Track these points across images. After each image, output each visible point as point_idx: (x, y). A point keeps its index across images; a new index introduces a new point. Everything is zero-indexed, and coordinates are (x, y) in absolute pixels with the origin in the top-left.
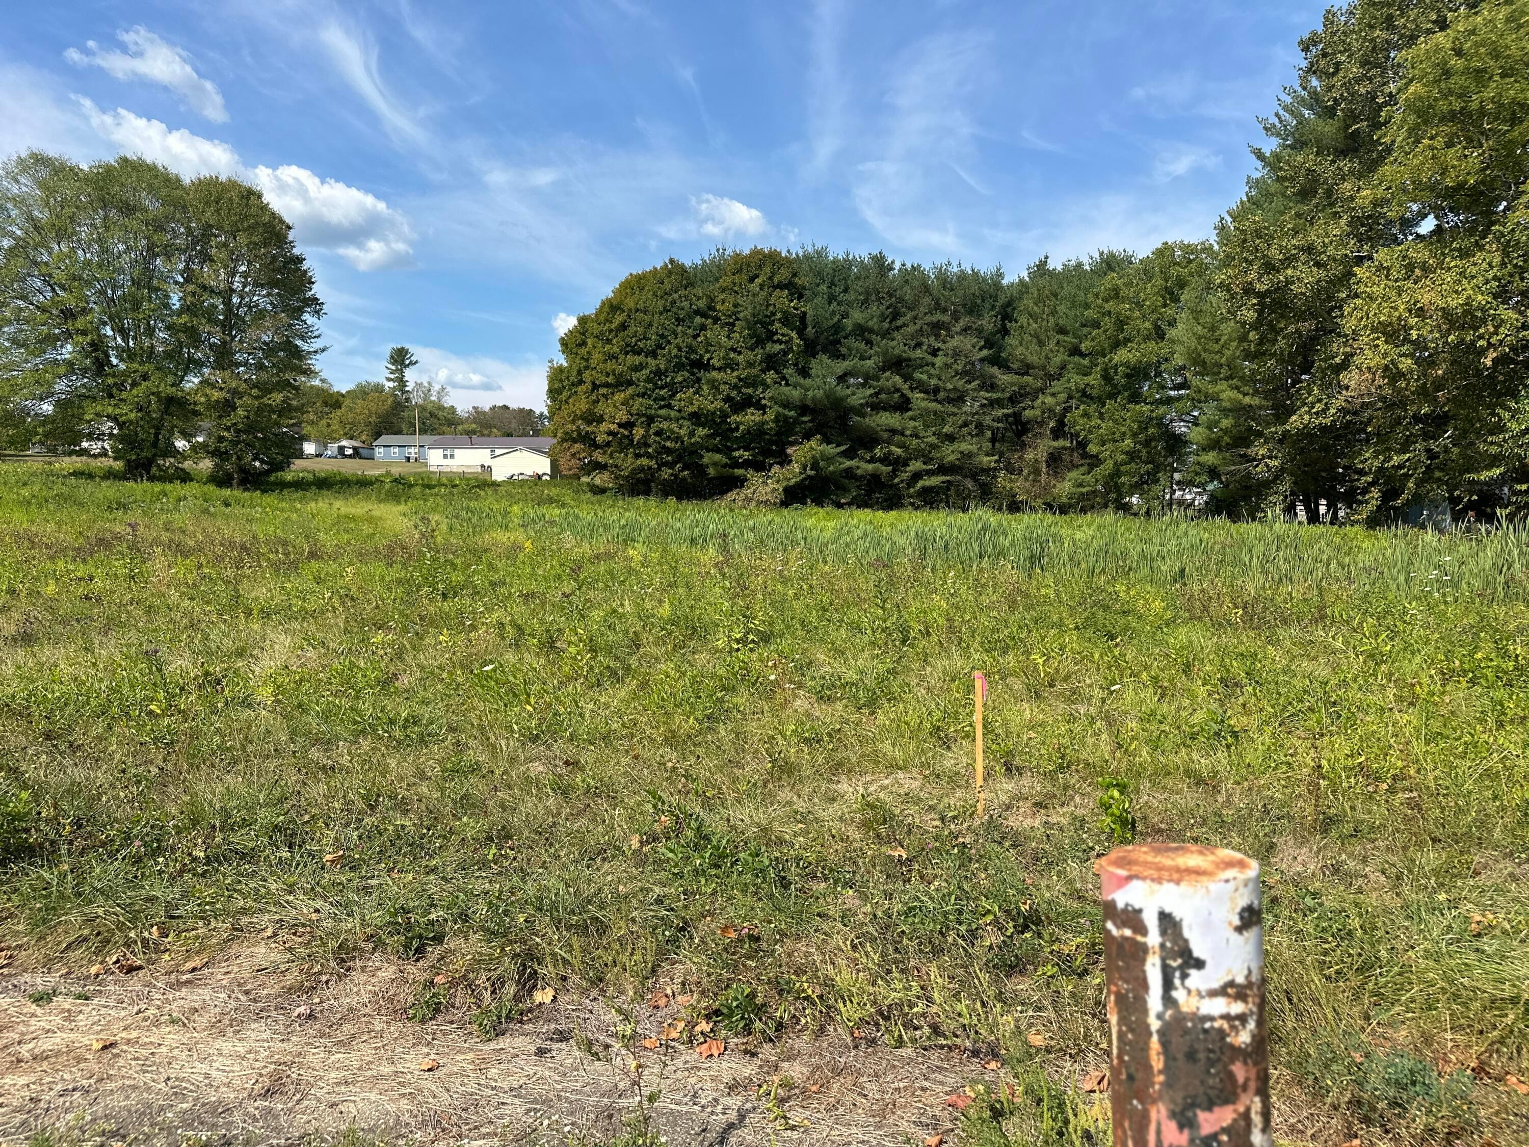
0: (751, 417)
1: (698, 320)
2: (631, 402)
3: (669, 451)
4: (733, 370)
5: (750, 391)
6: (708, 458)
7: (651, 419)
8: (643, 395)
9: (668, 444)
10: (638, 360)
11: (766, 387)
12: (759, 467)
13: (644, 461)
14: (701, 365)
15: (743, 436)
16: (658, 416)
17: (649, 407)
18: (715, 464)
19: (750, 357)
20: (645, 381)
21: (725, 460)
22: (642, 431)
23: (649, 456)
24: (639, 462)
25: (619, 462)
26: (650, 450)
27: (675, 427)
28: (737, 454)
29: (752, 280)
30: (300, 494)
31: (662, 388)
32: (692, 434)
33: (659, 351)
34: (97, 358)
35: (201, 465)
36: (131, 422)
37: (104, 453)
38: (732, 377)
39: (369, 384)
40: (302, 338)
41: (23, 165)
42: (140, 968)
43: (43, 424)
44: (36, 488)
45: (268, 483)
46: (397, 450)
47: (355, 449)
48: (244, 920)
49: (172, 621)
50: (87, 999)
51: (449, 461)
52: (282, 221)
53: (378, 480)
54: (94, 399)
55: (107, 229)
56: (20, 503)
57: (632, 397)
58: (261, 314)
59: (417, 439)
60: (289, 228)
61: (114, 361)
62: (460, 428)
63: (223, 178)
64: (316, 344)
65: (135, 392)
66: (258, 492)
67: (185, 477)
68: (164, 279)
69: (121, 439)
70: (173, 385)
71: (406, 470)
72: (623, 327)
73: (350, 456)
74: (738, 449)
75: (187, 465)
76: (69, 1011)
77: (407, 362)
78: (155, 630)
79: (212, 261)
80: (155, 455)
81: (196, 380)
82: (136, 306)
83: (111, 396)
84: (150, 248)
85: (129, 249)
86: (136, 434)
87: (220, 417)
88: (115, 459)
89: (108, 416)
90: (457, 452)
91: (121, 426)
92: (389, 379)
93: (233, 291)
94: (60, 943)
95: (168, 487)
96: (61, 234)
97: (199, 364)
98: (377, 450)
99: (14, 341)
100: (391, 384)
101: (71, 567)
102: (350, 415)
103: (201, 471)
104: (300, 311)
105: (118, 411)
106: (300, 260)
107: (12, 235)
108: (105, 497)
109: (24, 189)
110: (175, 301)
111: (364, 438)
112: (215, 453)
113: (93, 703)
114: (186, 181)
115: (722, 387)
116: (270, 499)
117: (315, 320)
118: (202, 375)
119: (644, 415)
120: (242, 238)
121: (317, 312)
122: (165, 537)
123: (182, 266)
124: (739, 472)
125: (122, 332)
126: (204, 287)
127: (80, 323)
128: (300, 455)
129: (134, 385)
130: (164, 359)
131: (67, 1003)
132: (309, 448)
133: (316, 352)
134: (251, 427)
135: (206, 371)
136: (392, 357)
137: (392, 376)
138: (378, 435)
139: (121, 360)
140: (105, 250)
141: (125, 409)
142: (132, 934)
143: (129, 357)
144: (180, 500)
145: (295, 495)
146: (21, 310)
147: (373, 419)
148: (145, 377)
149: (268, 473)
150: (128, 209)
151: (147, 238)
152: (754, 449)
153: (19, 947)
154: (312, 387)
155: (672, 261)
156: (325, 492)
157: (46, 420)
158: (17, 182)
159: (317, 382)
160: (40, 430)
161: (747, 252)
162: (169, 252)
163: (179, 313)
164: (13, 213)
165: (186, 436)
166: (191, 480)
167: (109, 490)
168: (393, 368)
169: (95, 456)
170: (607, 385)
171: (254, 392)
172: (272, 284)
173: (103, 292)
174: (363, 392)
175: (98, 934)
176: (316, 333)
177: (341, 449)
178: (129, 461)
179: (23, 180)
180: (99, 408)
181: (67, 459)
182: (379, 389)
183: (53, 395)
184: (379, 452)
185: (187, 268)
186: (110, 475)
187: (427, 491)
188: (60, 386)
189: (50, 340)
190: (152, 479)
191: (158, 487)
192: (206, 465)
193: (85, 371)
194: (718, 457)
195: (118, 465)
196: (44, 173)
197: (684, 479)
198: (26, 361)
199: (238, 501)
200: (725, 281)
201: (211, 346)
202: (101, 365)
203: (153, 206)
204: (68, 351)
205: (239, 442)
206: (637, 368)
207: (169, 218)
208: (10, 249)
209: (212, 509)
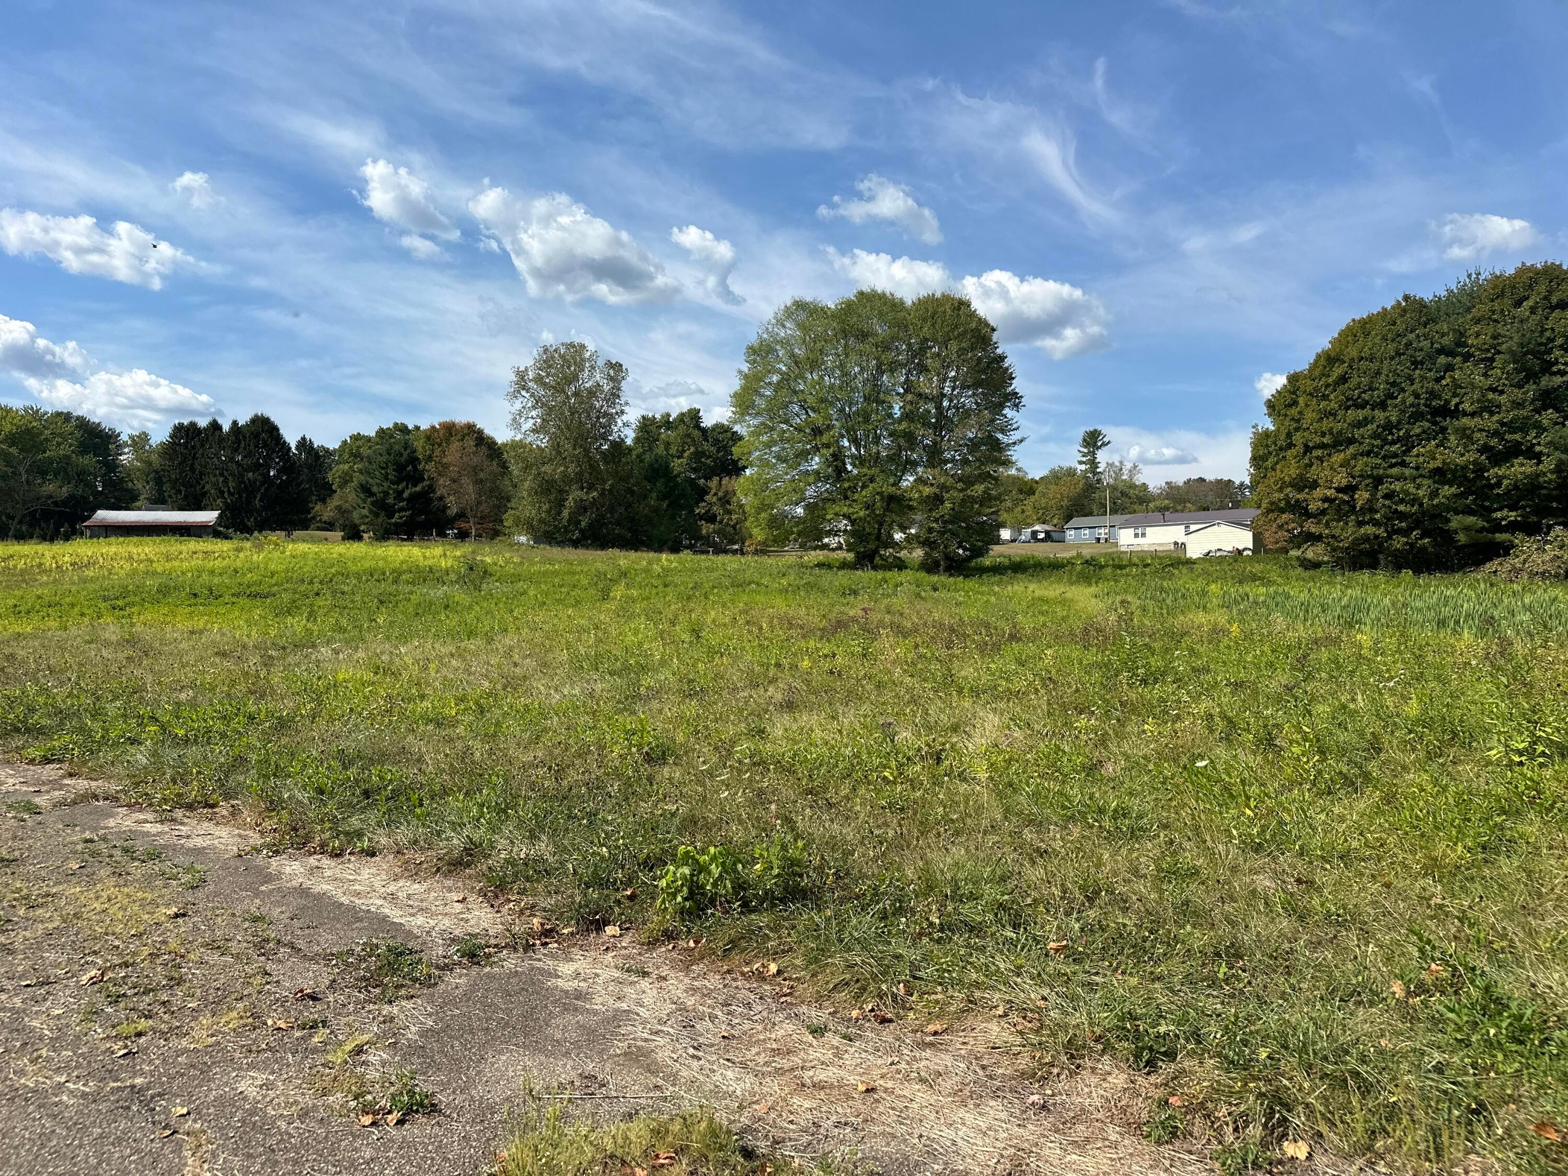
0: (1520, 468)
1: (1442, 360)
2: (1353, 462)
3: (1402, 516)
4: (1492, 414)
5: (1517, 437)
6: (1456, 522)
7: (1378, 481)
8: (1368, 454)
9: (1401, 508)
10: (1361, 414)
11: (1541, 429)
12: (1531, 529)
13: (1370, 530)
14: (1446, 412)
15: (1507, 492)
16: (1388, 476)
17: (1377, 467)
18: (1467, 529)
19: (1518, 394)
20: (1371, 437)
21: (1481, 523)
22: (1367, 495)
23: (1377, 523)
24: (1362, 531)
25: (1337, 532)
26: (1378, 516)
27: (1410, 487)
28: (1499, 515)
29: (1518, 304)
30: (997, 578)
31: (1393, 443)
32: (1434, 494)
33: (1389, 402)
34: (836, 466)
35: (914, 554)
36: (860, 519)
37: (840, 548)
38: (1491, 422)
39: (1062, 468)
40: (1003, 431)
41: (789, 313)
42: (891, 1021)
43: (797, 524)
44: (792, 578)
45: (969, 569)
46: (1087, 531)
47: (1047, 533)
48: (977, 994)
49: (897, 696)
50: (850, 1040)
51: (1140, 540)
52: (987, 325)
53: (1070, 563)
54: (834, 501)
55: (847, 355)
56: (781, 591)
57: (1354, 457)
58: (967, 413)
59: (1108, 519)
60: (993, 330)
61: (849, 467)
62: (1151, 505)
63: (938, 295)
64: (1015, 436)
65: (864, 493)
66: (961, 578)
67: (901, 565)
68: (888, 392)
69: (853, 534)
70: (893, 485)
71: (1095, 551)
72: (1343, 379)
73: (1042, 540)
74: (1500, 509)
75: (903, 554)
76: (837, 1048)
77: (1099, 444)
78: (884, 704)
79: (927, 370)
80: (878, 547)
81: (911, 479)
82: (867, 420)
83: (846, 498)
84: (879, 367)
85: (862, 370)
86: (864, 529)
87: (931, 510)
88: (848, 551)
89: (844, 516)
90: (1149, 530)
91: (853, 522)
92: (1081, 463)
93: (943, 395)
94: (827, 983)
95: (888, 574)
96: (814, 365)
97: (915, 464)
98: (1068, 533)
99: (779, 458)
100: (1083, 467)
101: (819, 646)
102: (1043, 501)
103: (913, 559)
104: (1002, 406)
105: (851, 510)
106: (1002, 358)
107: (779, 371)
108: (841, 585)
109: (789, 332)
110: (897, 411)
111: (1055, 521)
112: (924, 542)
113: (841, 766)
114: (909, 302)
115: (1477, 435)
116: (972, 583)
117: (1014, 413)
118: (917, 474)
119: (1369, 477)
120: (954, 346)
121: (1016, 405)
122: (888, 618)
123: (903, 379)
124: (1501, 537)
125: (855, 441)
126: (920, 395)
127: (825, 439)
128: (998, 541)
129: (863, 487)
130: (887, 462)
131: (836, 1041)
132: (1005, 534)
133: (1014, 443)
134: (956, 517)
135: (920, 470)
136: (1084, 440)
137: (1084, 459)
138: (1069, 518)
139: (854, 466)
140: (845, 374)
141: (857, 507)
142: (884, 987)
143: (861, 463)
144: (897, 586)
145: (993, 579)
146: (784, 432)
147: (1065, 503)
148: (872, 480)
149: (969, 559)
150: (863, 336)
151: (877, 359)
152: (1524, 508)
153: (798, 979)
154: (1009, 476)
155: (1406, 298)
156: (1019, 576)
157: (799, 521)
158: (784, 326)
159: (1013, 472)
160: (795, 530)
161: (1510, 271)
162: (893, 368)
163: (900, 421)
164: (780, 354)
165: (903, 529)
166: (906, 568)
167: (844, 578)
168: (1086, 450)
169: (833, 550)
170: (1323, 446)
171: (960, 485)
172: (976, 385)
173: (842, 410)
174: (1056, 477)
175: (858, 981)
176: (1015, 426)
177: (1034, 533)
178: (858, 553)
179: (788, 325)
180: (837, 509)
181: (813, 553)
182: (1071, 472)
183: (804, 499)
184: (1070, 535)
185: (907, 380)
186: (844, 565)
187: (1119, 572)
188: (810, 492)
189: (804, 455)
190: (875, 568)
191: (880, 575)
192: (918, 553)
193: (827, 478)
194: (1471, 520)
195: (850, 556)
196: (802, 316)
197: (1423, 549)
198: (787, 474)
199: (944, 587)
200: (1481, 310)
201: (925, 447)
202: (840, 471)
203: (881, 330)
204: (816, 462)
205: (945, 533)
206: (1360, 424)
207: (894, 338)
208: (779, 383)
209: (923, 594)
